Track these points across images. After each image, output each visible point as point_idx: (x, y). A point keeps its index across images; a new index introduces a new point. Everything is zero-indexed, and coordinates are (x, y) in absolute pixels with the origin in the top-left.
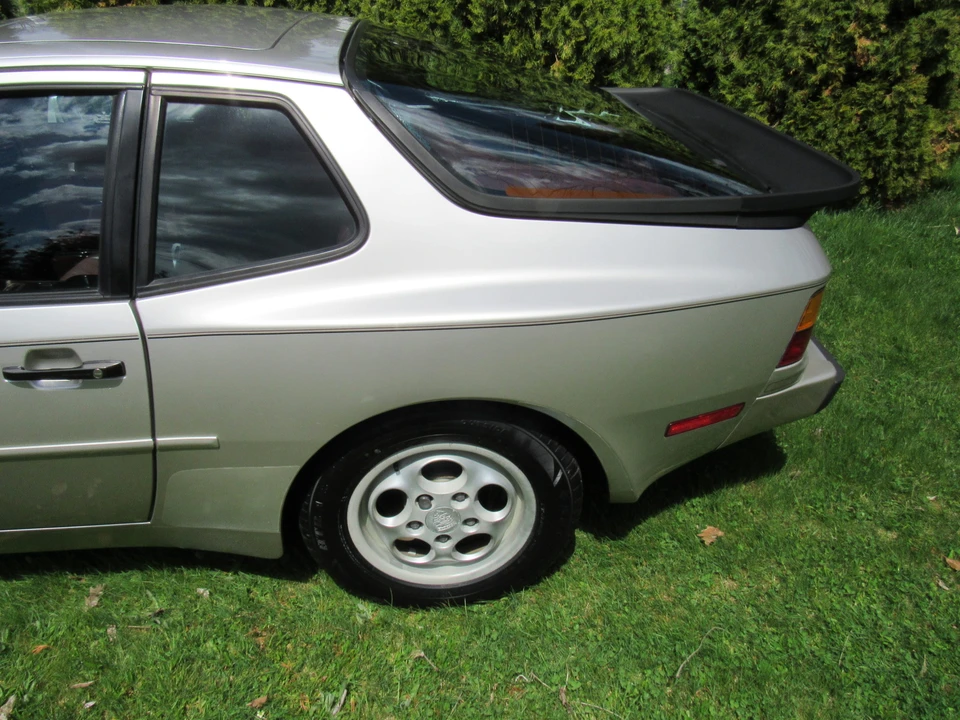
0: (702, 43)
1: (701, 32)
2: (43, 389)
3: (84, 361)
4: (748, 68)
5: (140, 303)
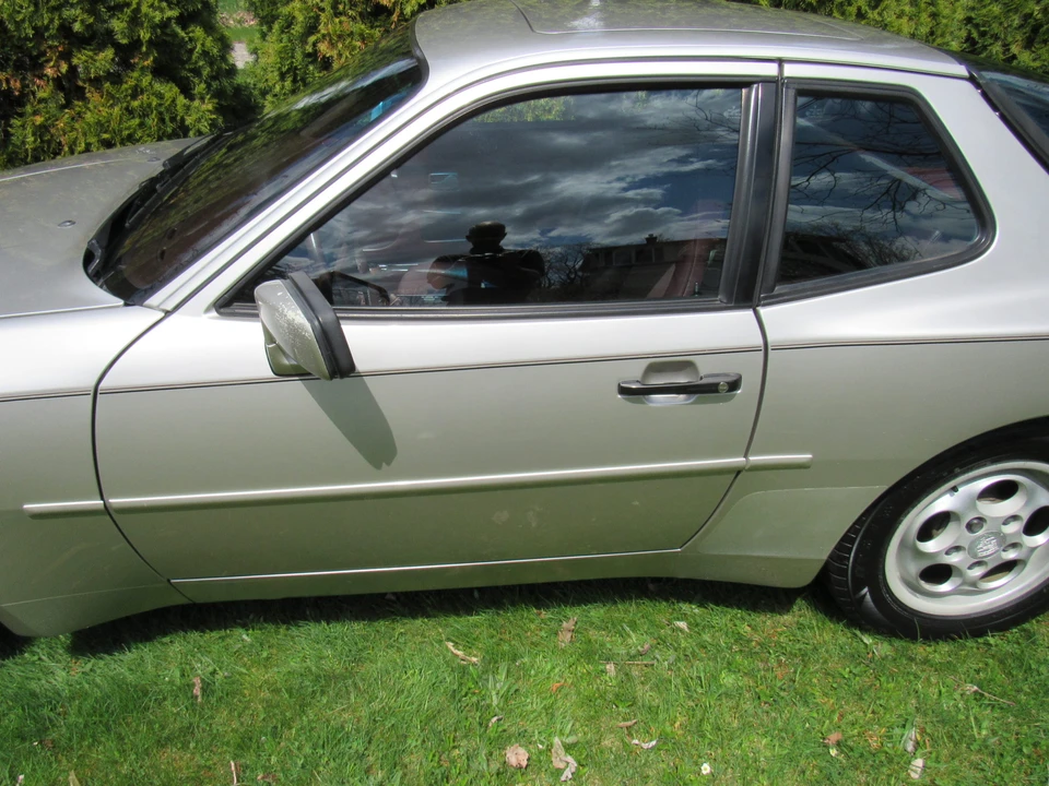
0: (979, 31)
1: (977, 21)
2: (659, 405)
3: (702, 374)
4: (1034, 60)
5: (763, 311)
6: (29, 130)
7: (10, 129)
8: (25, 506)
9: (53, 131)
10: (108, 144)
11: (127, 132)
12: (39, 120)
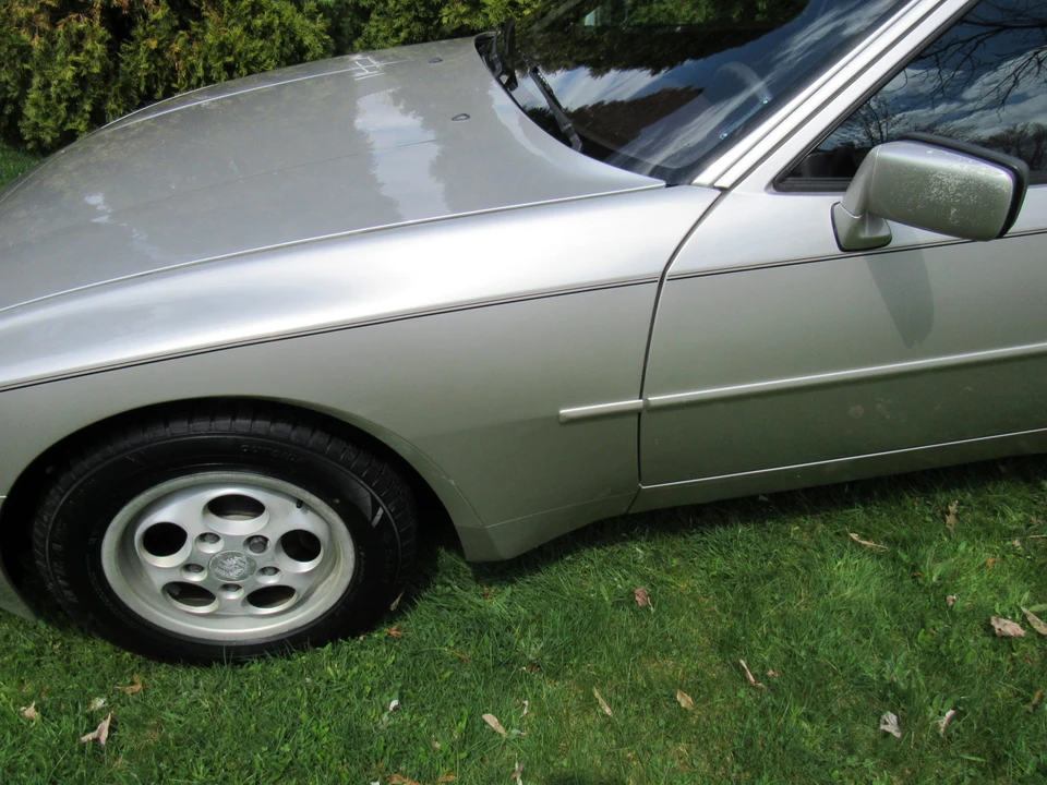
6: (142, 54)
7: (120, 55)
8: (562, 412)
9: (167, 55)
10: (230, 70)
11: (252, 55)
12: (154, 44)
